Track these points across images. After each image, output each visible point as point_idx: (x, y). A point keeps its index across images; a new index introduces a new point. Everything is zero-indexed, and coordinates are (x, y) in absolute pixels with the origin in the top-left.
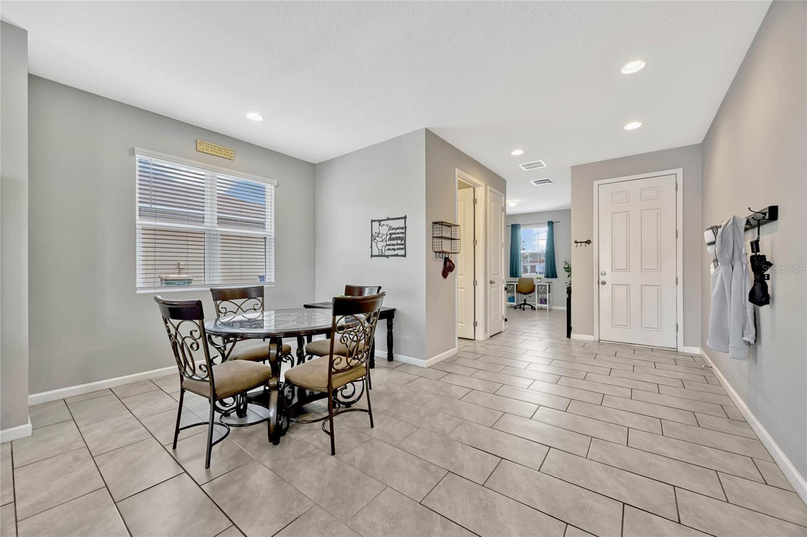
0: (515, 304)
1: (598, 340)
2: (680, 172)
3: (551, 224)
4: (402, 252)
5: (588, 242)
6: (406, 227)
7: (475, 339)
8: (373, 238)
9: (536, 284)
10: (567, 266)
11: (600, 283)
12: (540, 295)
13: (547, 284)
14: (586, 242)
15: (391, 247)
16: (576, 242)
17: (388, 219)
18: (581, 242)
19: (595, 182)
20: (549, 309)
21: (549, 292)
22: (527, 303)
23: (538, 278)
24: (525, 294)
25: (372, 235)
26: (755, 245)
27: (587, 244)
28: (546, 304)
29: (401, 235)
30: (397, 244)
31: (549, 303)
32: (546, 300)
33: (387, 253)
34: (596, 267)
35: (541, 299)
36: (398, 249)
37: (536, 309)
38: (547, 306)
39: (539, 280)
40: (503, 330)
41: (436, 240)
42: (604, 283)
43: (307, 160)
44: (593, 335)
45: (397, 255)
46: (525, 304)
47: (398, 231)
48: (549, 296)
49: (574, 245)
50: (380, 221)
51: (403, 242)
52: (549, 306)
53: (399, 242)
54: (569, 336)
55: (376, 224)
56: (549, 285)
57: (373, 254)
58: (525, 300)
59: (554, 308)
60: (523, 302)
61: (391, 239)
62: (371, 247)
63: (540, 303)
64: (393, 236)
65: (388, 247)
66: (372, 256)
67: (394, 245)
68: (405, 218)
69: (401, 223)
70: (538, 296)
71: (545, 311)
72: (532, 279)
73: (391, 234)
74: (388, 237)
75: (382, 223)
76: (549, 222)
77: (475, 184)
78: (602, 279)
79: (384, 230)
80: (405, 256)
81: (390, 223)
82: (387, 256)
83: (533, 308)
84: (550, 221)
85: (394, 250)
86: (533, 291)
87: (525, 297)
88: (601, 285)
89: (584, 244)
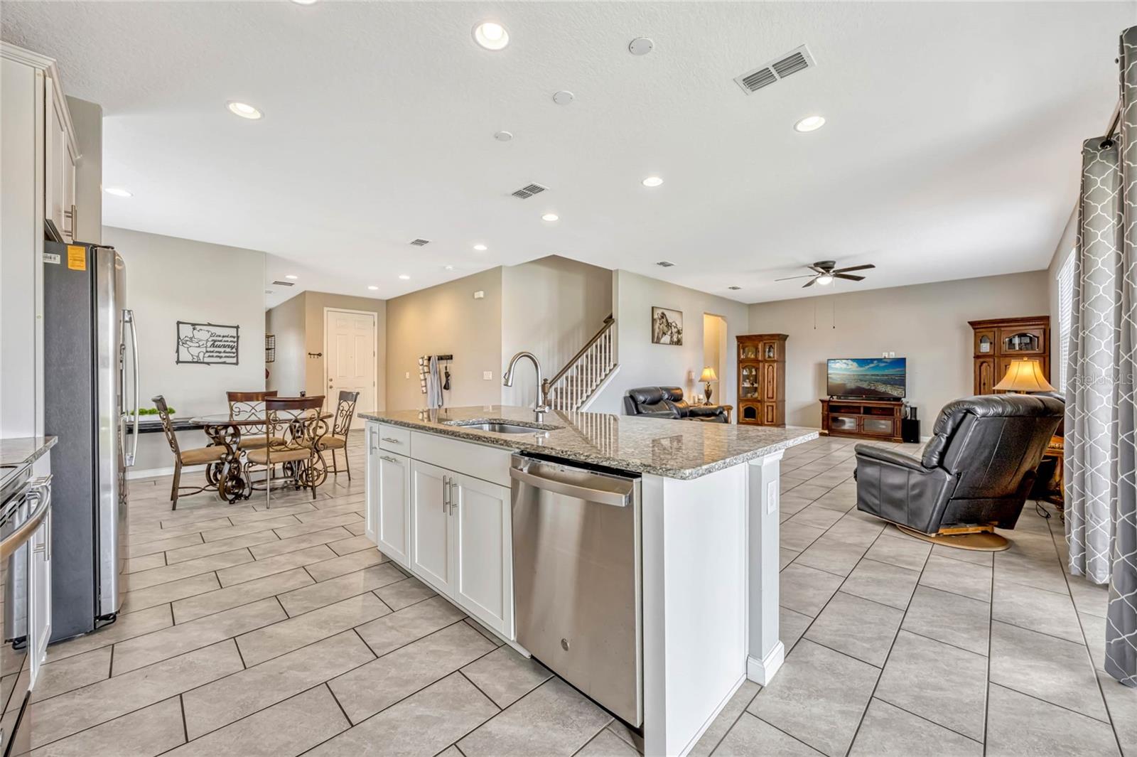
2: (376, 314)
4: (234, 360)
5: (320, 355)
6: (238, 337)
8: (180, 342)
11: (328, 387)
14: (318, 355)
15: (215, 354)
16: (310, 354)
17: (209, 325)
18: (314, 355)
19: (325, 309)
25: (179, 338)
26: (446, 367)
27: (320, 357)
29: (231, 344)
30: (225, 352)
33: (207, 360)
34: (325, 375)
36: (226, 357)
42: (331, 387)
45: (224, 363)
47: (225, 339)
50: (193, 325)
51: (234, 350)
53: (228, 350)
55: (186, 331)
57: (181, 360)
61: (213, 345)
62: (178, 351)
64: (216, 343)
65: (207, 355)
66: (178, 362)
67: (220, 352)
68: (237, 327)
69: (233, 332)
73: (215, 341)
74: (209, 344)
75: (198, 327)
78: (330, 384)
79: (203, 335)
80: (237, 364)
81: (213, 330)
82: (208, 363)
85: (221, 357)
88: (329, 389)
89: (316, 356)
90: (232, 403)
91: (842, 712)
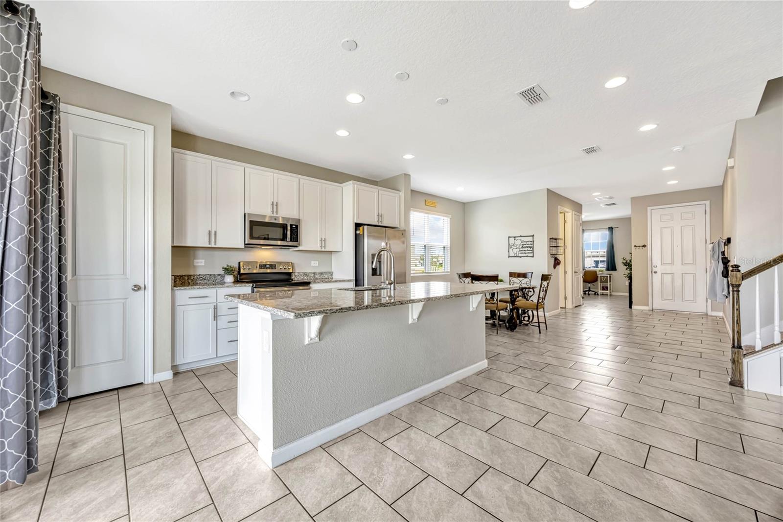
1: (651, 309)
2: (708, 203)
3: (611, 229)
4: (532, 255)
5: (644, 246)
6: (533, 241)
7: (565, 308)
8: (510, 246)
9: (599, 276)
10: (625, 262)
12: (602, 284)
13: (609, 276)
14: (643, 246)
15: (523, 252)
16: (635, 246)
17: (521, 236)
18: (639, 246)
19: (648, 208)
20: (610, 295)
21: (610, 282)
22: (591, 290)
23: (600, 271)
24: (589, 283)
25: (509, 245)
27: (643, 248)
28: (608, 290)
29: (531, 245)
30: (528, 250)
31: (610, 290)
32: (607, 288)
33: (520, 255)
34: (650, 262)
35: (603, 287)
36: (528, 253)
37: (599, 294)
38: (608, 292)
39: (601, 272)
40: (581, 304)
41: (551, 248)
42: (656, 272)
43: (458, 200)
44: (648, 306)
45: (527, 256)
46: (589, 290)
47: (528, 243)
48: (610, 284)
49: (633, 248)
50: (515, 237)
51: (532, 249)
52: (610, 292)
53: (529, 249)
54: (630, 307)
55: (512, 240)
56: (610, 276)
57: (510, 255)
58: (589, 288)
59: (613, 293)
60: (588, 289)
61: (522, 247)
62: (509, 252)
63: (603, 290)
64: (524, 246)
65: (520, 252)
66: (509, 257)
67: (525, 251)
68: (533, 236)
69: (531, 239)
70: (601, 285)
71: (606, 296)
72: (596, 272)
73: (523, 245)
74: (521, 246)
75: (516, 238)
76: (609, 228)
77: (565, 211)
78: (654, 269)
79: (518, 242)
80: (533, 257)
81: (522, 239)
82: (520, 257)
83: (596, 294)
84: (610, 226)
85: (526, 253)
86: (596, 280)
87: (589, 285)
88: (653, 273)
89: (641, 247)
90: (511, 278)
91: (217, 479)
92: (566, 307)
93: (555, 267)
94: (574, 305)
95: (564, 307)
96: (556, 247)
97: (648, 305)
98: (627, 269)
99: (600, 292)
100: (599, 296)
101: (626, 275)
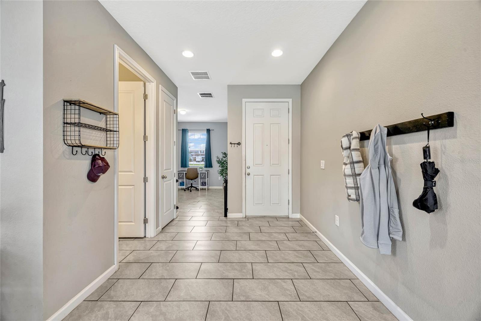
0: (184, 187)
1: (245, 216)
2: (290, 101)
3: (208, 131)
5: (239, 144)
7: (145, 237)
9: (199, 172)
10: (218, 160)
11: (246, 174)
12: (202, 180)
13: (206, 172)
14: (237, 144)
16: (231, 143)
18: (234, 144)
19: (243, 100)
20: (208, 189)
21: (208, 178)
22: (193, 185)
23: (200, 168)
24: (192, 180)
26: (426, 151)
27: (238, 145)
28: (206, 186)
31: (208, 184)
32: (205, 183)
34: (244, 162)
35: (202, 183)
37: (199, 190)
38: (206, 187)
39: (201, 169)
40: (175, 218)
42: (249, 174)
46: (192, 187)
48: (208, 180)
49: (229, 145)
52: (208, 187)
54: (226, 216)
56: (208, 173)
58: (192, 184)
59: (210, 187)
60: (190, 185)
63: (202, 186)
70: (200, 181)
71: (204, 191)
72: (197, 169)
76: (207, 130)
78: (248, 171)
83: (197, 189)
84: (208, 129)
86: (197, 177)
87: (191, 182)
92: (147, 236)
93: (93, 177)
94: (160, 228)
95: (143, 236)
96: (106, 130)
97: (241, 212)
98: (219, 166)
99: (200, 187)
100: (199, 191)
101: (219, 172)
